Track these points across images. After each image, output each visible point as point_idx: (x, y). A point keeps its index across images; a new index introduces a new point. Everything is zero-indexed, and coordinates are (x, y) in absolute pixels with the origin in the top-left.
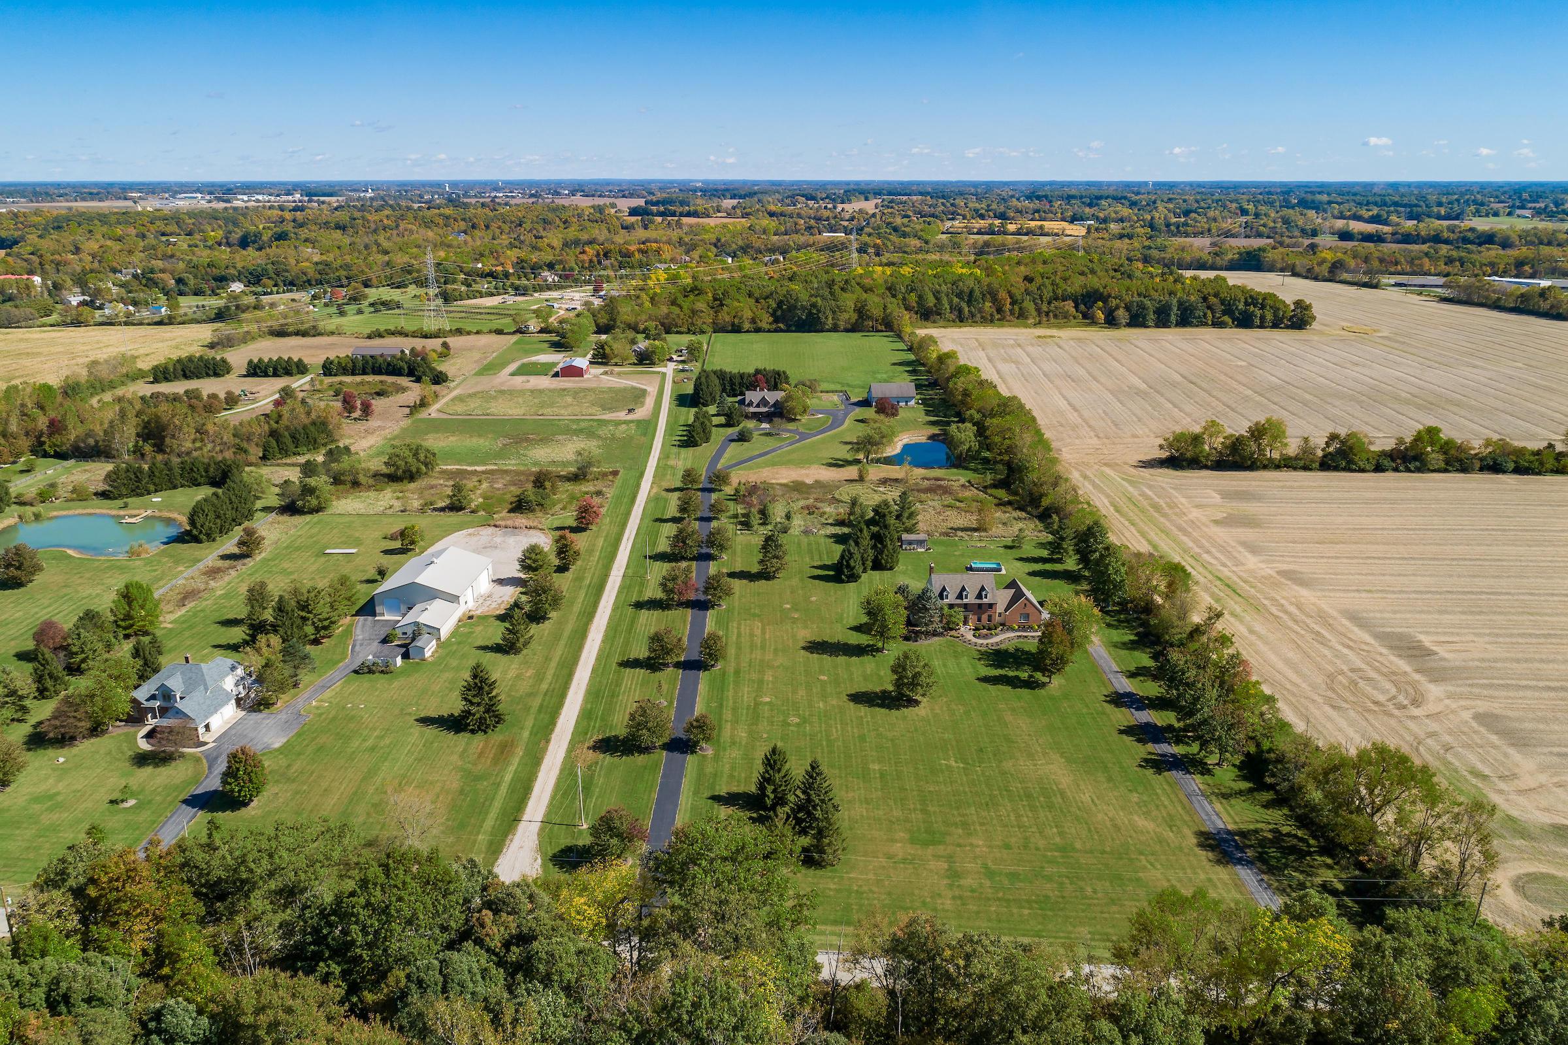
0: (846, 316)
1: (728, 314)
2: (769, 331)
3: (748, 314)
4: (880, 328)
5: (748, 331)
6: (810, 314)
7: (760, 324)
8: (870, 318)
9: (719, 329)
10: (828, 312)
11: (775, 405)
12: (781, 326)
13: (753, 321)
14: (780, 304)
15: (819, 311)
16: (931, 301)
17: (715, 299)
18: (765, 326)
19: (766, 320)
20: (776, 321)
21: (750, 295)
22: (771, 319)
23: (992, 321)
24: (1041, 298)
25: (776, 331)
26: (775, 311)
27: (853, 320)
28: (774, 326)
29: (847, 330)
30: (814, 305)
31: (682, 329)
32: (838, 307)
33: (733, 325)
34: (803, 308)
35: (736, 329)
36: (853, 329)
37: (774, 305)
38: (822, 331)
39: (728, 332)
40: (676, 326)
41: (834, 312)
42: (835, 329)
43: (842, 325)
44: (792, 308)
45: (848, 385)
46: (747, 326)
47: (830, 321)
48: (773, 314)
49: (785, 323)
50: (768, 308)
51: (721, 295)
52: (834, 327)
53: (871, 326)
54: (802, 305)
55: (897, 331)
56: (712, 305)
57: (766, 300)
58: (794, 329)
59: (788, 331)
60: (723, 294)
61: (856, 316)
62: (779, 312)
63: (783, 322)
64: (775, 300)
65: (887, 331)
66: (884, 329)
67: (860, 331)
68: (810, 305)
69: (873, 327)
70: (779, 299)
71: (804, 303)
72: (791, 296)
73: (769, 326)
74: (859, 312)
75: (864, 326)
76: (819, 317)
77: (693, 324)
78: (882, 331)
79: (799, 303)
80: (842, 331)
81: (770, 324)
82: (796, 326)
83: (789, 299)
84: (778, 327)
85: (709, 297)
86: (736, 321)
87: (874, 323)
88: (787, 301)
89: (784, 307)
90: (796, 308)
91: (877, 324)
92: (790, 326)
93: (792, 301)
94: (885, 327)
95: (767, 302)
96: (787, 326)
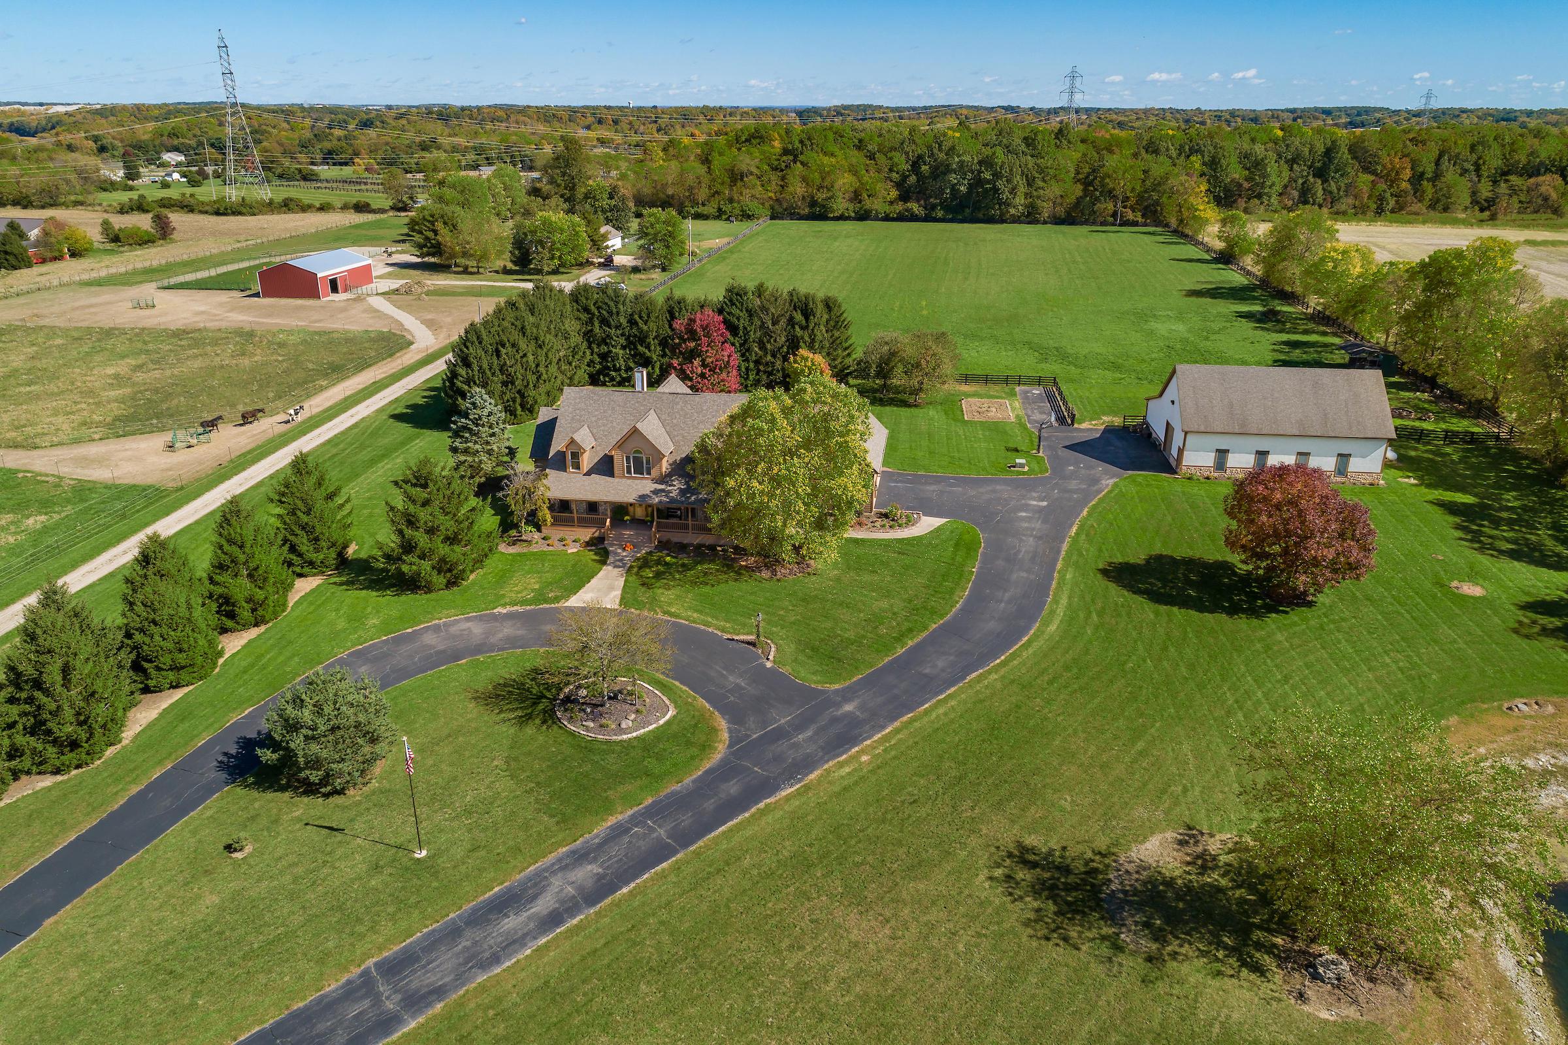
0: (1053, 190)
1: (804, 179)
2: (887, 218)
3: (845, 181)
4: (1130, 216)
5: (842, 218)
6: (978, 182)
7: (868, 204)
8: (1110, 194)
9: (781, 212)
10: (1018, 179)
11: (684, 467)
12: (915, 207)
13: (856, 197)
14: (915, 166)
15: (997, 175)
16: (1235, 172)
17: (786, 152)
18: (878, 205)
19: (884, 195)
20: (904, 197)
21: (860, 145)
22: (894, 193)
23: (1380, 211)
24: (1478, 169)
25: (901, 218)
26: (905, 178)
27: (1071, 199)
28: (899, 207)
29: (1058, 221)
30: (986, 162)
31: (710, 209)
32: (1041, 170)
33: (813, 203)
34: (964, 168)
35: (818, 212)
36: (1069, 218)
37: (905, 167)
38: (1002, 221)
39: (802, 218)
40: (695, 203)
41: (1030, 182)
42: (1031, 217)
43: (1046, 209)
44: (938, 171)
45: (1063, 356)
46: (841, 205)
47: (1020, 200)
48: (899, 185)
49: (922, 202)
50: (891, 170)
51: (797, 145)
52: (1029, 214)
53: (1111, 212)
54: (961, 163)
55: (1173, 222)
56: (776, 163)
57: (889, 155)
58: (940, 214)
59: (928, 219)
60: (801, 142)
61: (1078, 190)
62: (913, 179)
63: (918, 201)
64: (907, 153)
65: (1145, 225)
66: (1140, 220)
67: (1086, 222)
68: (980, 163)
69: (1114, 215)
70: (914, 150)
71: (967, 158)
72: (940, 146)
73: (887, 208)
74: (1087, 183)
75: (1095, 212)
76: (996, 190)
77: (731, 200)
78: (1135, 224)
79: (957, 159)
80: (1045, 223)
81: (891, 203)
82: (947, 208)
83: (936, 151)
84: (907, 210)
85: (773, 147)
86: (821, 196)
87: (1119, 204)
88: (932, 155)
89: (924, 168)
90: (948, 170)
91: (1125, 207)
92: (933, 207)
93: (942, 156)
94: (1143, 216)
95: (891, 159)
96: (925, 208)
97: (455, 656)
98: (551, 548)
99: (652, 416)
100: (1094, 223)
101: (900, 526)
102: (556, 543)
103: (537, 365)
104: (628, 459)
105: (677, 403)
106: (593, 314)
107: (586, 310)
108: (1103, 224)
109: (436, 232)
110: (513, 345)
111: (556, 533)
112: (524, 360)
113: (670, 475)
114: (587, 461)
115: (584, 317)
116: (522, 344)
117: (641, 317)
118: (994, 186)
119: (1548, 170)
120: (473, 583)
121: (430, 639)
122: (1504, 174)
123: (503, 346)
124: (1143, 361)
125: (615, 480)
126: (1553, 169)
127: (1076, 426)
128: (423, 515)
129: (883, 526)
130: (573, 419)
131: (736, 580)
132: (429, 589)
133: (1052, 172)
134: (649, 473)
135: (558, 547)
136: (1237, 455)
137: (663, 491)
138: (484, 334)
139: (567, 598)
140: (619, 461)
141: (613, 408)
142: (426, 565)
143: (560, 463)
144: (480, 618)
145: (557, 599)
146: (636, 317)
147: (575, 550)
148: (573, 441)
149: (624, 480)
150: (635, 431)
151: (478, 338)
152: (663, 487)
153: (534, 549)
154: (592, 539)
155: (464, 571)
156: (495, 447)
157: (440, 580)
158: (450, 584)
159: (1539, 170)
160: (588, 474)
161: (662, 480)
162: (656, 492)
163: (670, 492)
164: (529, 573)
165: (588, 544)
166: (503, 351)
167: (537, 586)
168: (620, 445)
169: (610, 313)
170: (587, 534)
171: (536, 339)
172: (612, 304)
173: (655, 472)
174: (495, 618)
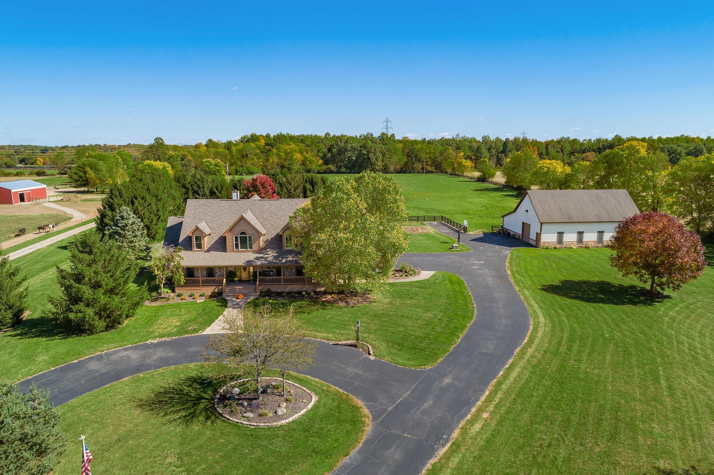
0: (395, 158)
1: (277, 155)
2: (319, 173)
3: (297, 157)
4: (430, 169)
6: (361, 155)
7: (309, 166)
8: (420, 160)
10: (378, 154)
11: (274, 242)
12: (332, 167)
13: (303, 164)
14: (330, 150)
15: (369, 152)
17: (267, 144)
18: (314, 167)
19: (316, 162)
20: (326, 163)
22: (321, 162)
25: (325, 172)
26: (325, 155)
27: (403, 162)
28: (325, 167)
29: (398, 172)
30: (364, 147)
33: (283, 167)
34: (353, 149)
36: (403, 170)
37: (325, 150)
38: (373, 171)
41: (384, 155)
43: (392, 167)
44: (342, 151)
46: (296, 167)
47: (380, 163)
48: (324, 158)
49: (335, 165)
50: (318, 152)
51: (272, 141)
52: (385, 169)
53: (421, 167)
54: (352, 147)
55: (449, 171)
56: (263, 149)
57: (318, 145)
58: (344, 170)
59: (338, 172)
60: (274, 140)
61: (405, 159)
62: (329, 155)
63: (333, 164)
64: (325, 144)
65: (437, 173)
66: (435, 171)
67: (410, 172)
68: (361, 147)
69: (423, 169)
70: (329, 143)
71: (354, 145)
72: (341, 140)
73: (318, 168)
74: (408, 156)
75: (414, 168)
76: (369, 158)
77: (242, 166)
78: (432, 172)
79: (350, 145)
80: (392, 173)
81: (320, 166)
82: (347, 167)
83: (339, 143)
84: (328, 169)
85: (261, 143)
86: (286, 164)
87: (424, 164)
88: (337, 145)
89: (334, 150)
90: (346, 150)
91: (427, 165)
92: (340, 167)
93: (342, 145)
94: (435, 169)
95: (318, 146)
96: (337, 167)
97: (118, 376)
98: (184, 301)
99: (249, 213)
100: (414, 173)
101: (411, 275)
102: (187, 298)
103: (158, 211)
104: (236, 238)
105: (265, 206)
106: (188, 189)
107: (184, 186)
108: (418, 172)
109: (85, 173)
110: (142, 199)
111: (186, 292)
112: (150, 207)
113: (265, 248)
114: (207, 242)
115: (184, 190)
116: (148, 198)
117: (217, 189)
118: (368, 157)
119: (589, 151)
120: (127, 326)
121: (94, 366)
122: (572, 153)
123: (136, 198)
124: (476, 211)
125: (228, 254)
126: (591, 150)
127: (467, 233)
128: (88, 273)
129: (401, 276)
130: (194, 218)
131: (323, 309)
132: (92, 331)
133: (393, 151)
134: (251, 247)
135: (190, 300)
136: (568, 235)
137: (262, 257)
138: (123, 191)
139: (204, 329)
140: (230, 241)
141: (222, 211)
142: (90, 312)
143: (188, 245)
144: (136, 348)
145: (195, 331)
146: (215, 189)
147: (202, 301)
148: (197, 229)
149: (234, 254)
150: (242, 218)
151: (120, 193)
152: (261, 255)
153: (171, 302)
154: (213, 293)
155: (120, 315)
156: (136, 244)
157: (101, 324)
158: (108, 328)
159: (585, 151)
160: (208, 251)
161: (261, 251)
162: (258, 259)
163: (267, 258)
164: (171, 316)
165: (211, 297)
166: (136, 202)
167: (178, 324)
168: (231, 230)
169: (199, 187)
170: (209, 290)
171: (157, 197)
172: (200, 183)
173: (255, 247)
174: (148, 346)
